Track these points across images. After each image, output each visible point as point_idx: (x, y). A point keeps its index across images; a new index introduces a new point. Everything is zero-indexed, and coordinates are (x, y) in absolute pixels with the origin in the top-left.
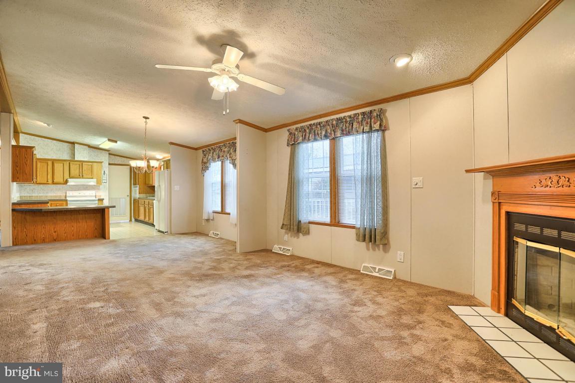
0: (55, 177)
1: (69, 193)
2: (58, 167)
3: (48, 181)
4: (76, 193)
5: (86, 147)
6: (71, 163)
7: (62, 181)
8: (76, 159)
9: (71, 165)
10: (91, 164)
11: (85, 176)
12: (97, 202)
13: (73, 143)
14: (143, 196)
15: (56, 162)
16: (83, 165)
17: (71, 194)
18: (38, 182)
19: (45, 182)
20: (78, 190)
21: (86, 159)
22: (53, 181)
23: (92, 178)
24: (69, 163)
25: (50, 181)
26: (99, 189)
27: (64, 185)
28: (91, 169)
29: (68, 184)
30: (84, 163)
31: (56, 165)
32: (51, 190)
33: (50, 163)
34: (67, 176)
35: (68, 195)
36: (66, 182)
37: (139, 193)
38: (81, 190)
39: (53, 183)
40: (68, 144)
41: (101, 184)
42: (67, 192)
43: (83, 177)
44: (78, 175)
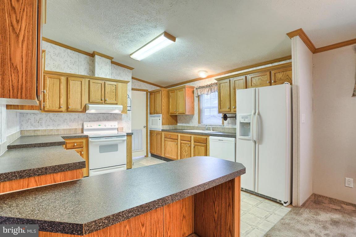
0: (70, 101)
1: (87, 125)
2: (75, 86)
3: (60, 108)
4: (95, 125)
5: (109, 61)
6: (91, 81)
7: (78, 108)
8: (96, 76)
9: (91, 84)
10: (115, 83)
11: (108, 101)
12: (125, 138)
13: (92, 55)
14: (166, 127)
15: (73, 79)
16: (106, 85)
17: (89, 128)
18: (46, 109)
19: (57, 109)
20: (98, 120)
21: (108, 77)
22: (68, 108)
23: (117, 104)
24: (89, 81)
25: (64, 108)
26: (121, 119)
27: (81, 114)
28: (114, 91)
29: (87, 112)
30: (107, 83)
31: (71, 83)
32: (64, 121)
33: (63, 79)
34: (85, 101)
35: (85, 127)
36: (85, 109)
37: (163, 124)
38: (101, 121)
39: (68, 110)
40: (85, 56)
41: (126, 113)
42: (85, 123)
43: (105, 102)
44: (100, 98)
